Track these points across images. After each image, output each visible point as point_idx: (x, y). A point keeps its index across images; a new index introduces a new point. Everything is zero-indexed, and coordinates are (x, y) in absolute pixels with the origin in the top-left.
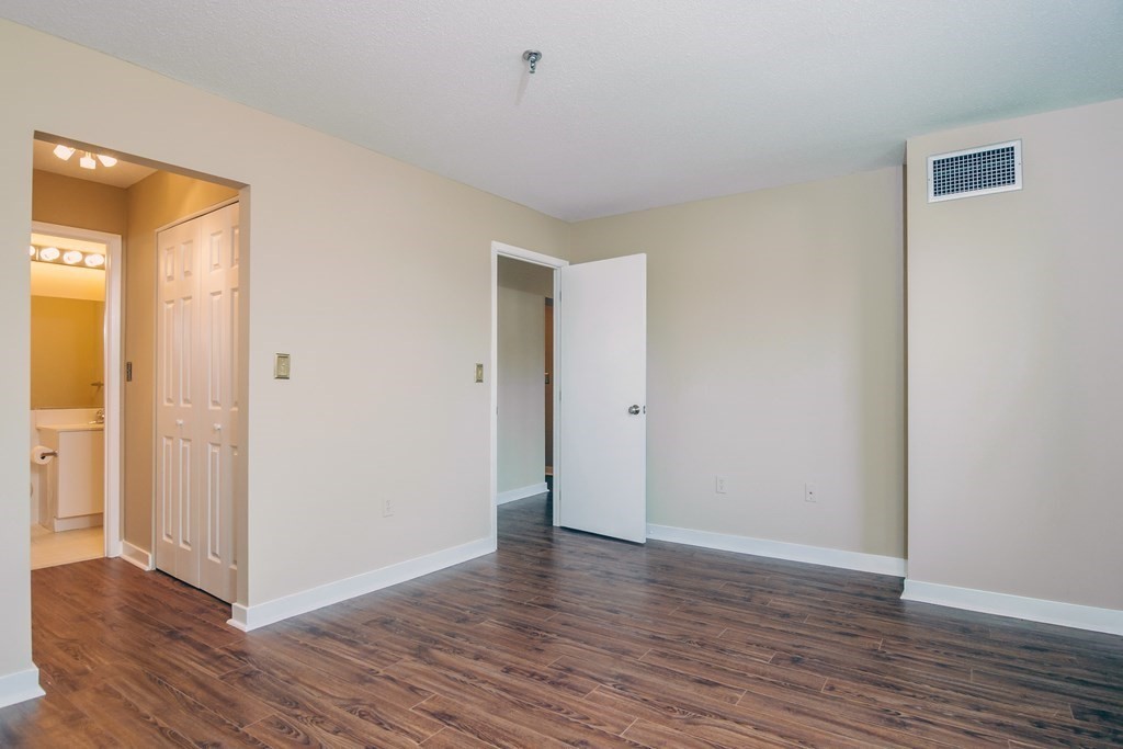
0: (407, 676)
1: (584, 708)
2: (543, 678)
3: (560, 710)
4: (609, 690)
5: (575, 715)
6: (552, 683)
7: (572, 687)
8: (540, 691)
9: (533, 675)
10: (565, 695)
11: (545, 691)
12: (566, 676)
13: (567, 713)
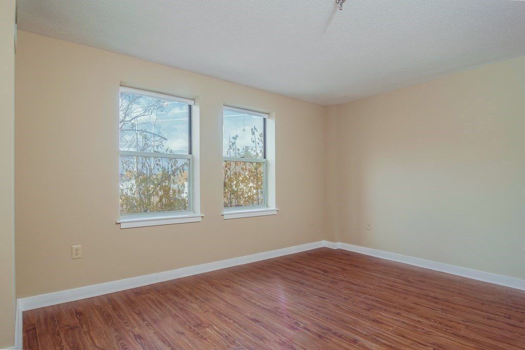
0: (413, 344)
1: (316, 317)
2: (335, 333)
3: (327, 318)
4: (303, 323)
5: (321, 316)
6: (330, 330)
7: (320, 326)
8: (335, 327)
9: (340, 336)
10: (324, 324)
11: (334, 327)
12: (322, 333)
13: (324, 316)
